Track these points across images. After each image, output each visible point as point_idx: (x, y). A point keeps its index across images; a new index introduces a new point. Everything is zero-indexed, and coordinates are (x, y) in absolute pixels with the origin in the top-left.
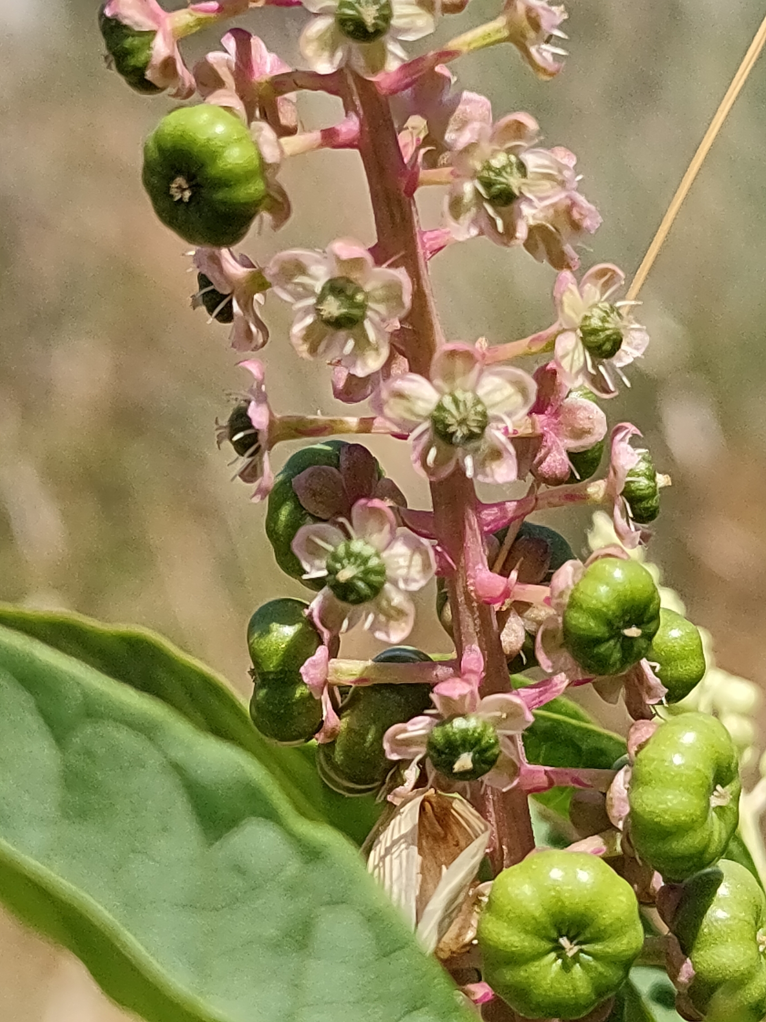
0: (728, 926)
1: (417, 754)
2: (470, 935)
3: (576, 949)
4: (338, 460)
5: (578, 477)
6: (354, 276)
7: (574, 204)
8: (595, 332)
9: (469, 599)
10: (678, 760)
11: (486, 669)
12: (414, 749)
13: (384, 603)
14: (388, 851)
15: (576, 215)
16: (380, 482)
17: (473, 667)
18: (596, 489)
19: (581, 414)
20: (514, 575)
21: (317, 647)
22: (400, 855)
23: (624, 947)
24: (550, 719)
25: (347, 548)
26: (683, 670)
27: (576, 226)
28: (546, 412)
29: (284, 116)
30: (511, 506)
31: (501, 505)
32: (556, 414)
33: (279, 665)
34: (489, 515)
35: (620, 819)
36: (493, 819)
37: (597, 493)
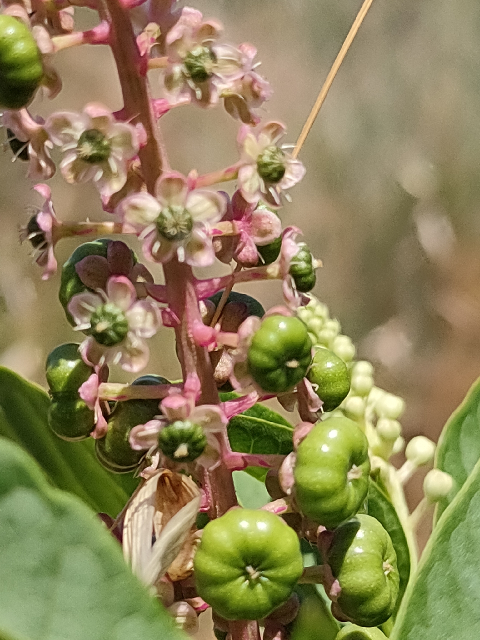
0: (362, 558)
1: (152, 445)
2: (190, 565)
3: (257, 574)
4: (106, 251)
5: (264, 262)
6: (102, 128)
7: (254, 81)
8: (266, 165)
9: (189, 344)
10: (325, 448)
11: (202, 389)
12: (150, 442)
13: (128, 346)
14: (137, 510)
15: (256, 88)
16: (135, 267)
17: (192, 387)
18: (273, 269)
19: (264, 221)
20: (218, 327)
21: (91, 375)
22: (143, 513)
23: (289, 573)
24: (256, 422)
25: (103, 309)
26: (335, 389)
27: (256, 96)
28: (242, 219)
29: (65, 24)
30: (217, 281)
31: (210, 281)
32: (249, 220)
33: (65, 387)
34: (202, 287)
35: (288, 488)
36: (209, 489)
37: (274, 272)
